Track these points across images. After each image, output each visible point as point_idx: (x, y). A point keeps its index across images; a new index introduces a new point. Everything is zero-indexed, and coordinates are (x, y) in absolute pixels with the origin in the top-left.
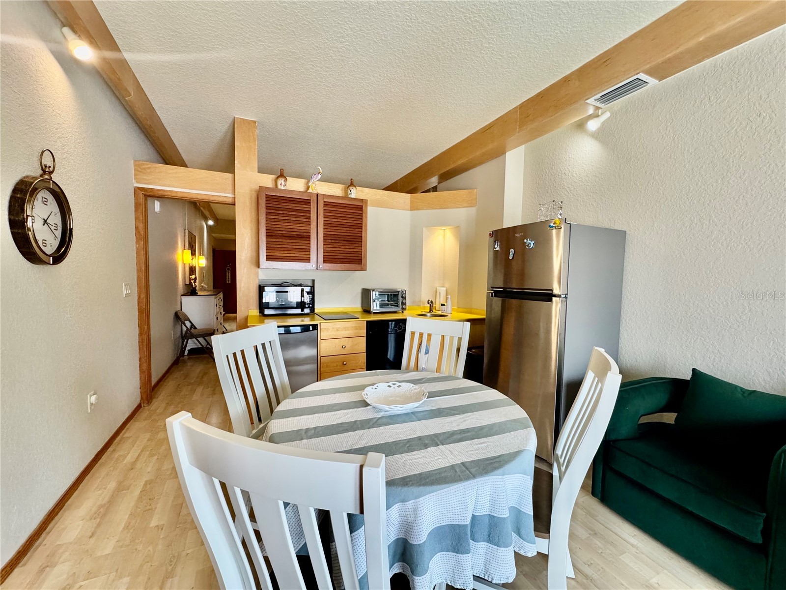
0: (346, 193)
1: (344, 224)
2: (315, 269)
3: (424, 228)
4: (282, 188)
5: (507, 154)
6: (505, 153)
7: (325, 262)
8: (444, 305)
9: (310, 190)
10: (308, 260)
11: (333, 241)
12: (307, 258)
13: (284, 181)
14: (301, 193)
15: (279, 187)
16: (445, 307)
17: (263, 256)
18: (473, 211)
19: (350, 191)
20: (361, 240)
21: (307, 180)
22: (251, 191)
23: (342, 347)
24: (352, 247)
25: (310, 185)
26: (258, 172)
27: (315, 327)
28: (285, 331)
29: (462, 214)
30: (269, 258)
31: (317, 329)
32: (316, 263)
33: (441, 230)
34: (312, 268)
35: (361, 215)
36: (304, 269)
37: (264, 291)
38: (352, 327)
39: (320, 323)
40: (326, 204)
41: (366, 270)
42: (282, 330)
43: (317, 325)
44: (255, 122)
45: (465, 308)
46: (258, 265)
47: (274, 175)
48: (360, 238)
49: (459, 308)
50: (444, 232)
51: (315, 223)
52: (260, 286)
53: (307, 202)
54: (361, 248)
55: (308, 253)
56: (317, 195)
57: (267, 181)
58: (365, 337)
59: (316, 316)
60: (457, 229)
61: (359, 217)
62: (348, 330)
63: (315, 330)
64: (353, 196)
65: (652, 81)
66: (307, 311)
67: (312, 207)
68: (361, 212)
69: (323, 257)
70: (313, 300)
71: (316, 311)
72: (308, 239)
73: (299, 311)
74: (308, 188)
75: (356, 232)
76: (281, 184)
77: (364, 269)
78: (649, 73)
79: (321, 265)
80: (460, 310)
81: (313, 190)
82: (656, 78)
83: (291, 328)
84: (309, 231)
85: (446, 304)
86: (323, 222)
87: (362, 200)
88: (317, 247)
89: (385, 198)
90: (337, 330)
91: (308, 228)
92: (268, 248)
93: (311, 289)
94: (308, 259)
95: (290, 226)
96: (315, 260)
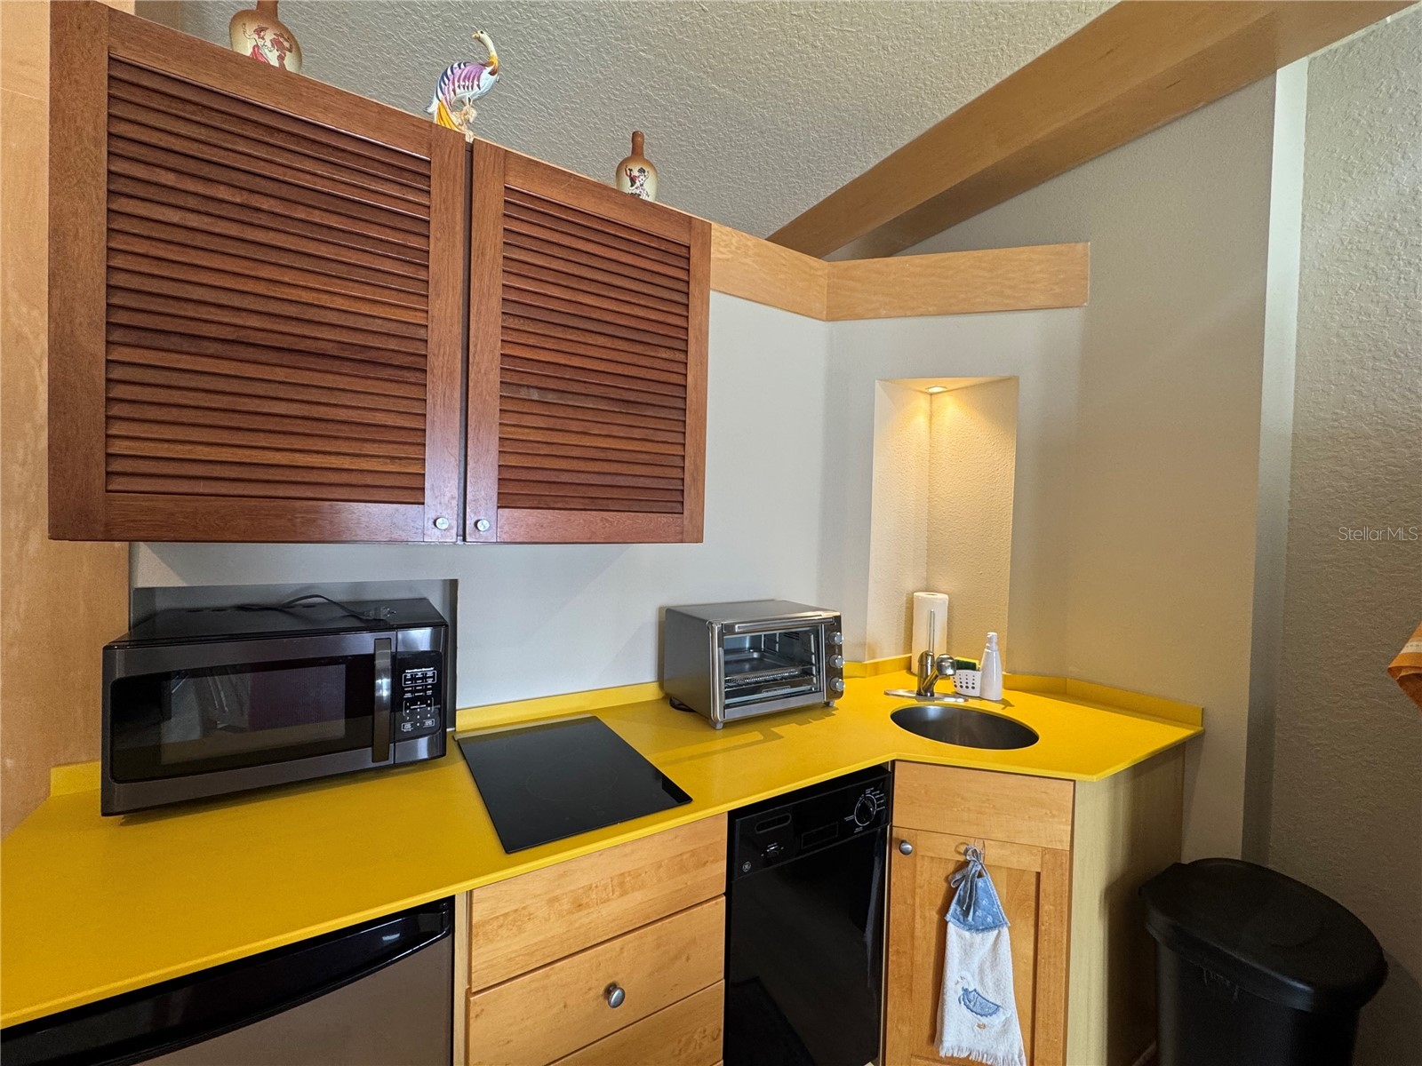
1: (609, 317)
2: (454, 535)
3: (877, 384)
7: (505, 501)
11: (550, 397)
12: (405, 482)
14: (373, 115)
16: (978, 674)
18: (1069, 321)
19: (633, 181)
20: (679, 404)
24: (637, 433)
31: (453, 930)
32: (455, 506)
33: (922, 396)
34: (436, 536)
35: (681, 286)
38: (657, 867)
40: (517, 204)
41: (699, 539)
45: (1039, 675)
48: (678, 392)
49: (1012, 673)
50: (931, 402)
51: (456, 298)
54: (679, 439)
55: (412, 452)
61: (676, 297)
62: (638, 889)
63: (445, 933)
67: (436, 200)
68: (682, 275)
69: (494, 475)
72: (412, 376)
75: (657, 364)
79: (489, 520)
81: (447, 117)
84: (421, 333)
86: (499, 292)
87: (685, 221)
88: (460, 421)
91: (412, 316)
93: (435, 640)
94: (414, 483)
96: (452, 490)
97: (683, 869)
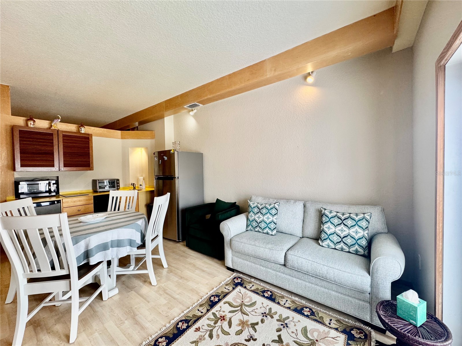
0: (79, 129)
1: (77, 146)
2: (58, 170)
3: (129, 148)
4: (32, 126)
5: (165, 118)
6: (164, 118)
7: (64, 166)
8: (141, 185)
9: (53, 128)
10: (53, 166)
11: (70, 155)
13: (33, 122)
14: (46, 130)
15: (29, 125)
17: (18, 165)
18: (153, 141)
19: (81, 129)
20: (89, 155)
21: (50, 122)
22: (6, 125)
23: (78, 210)
24: (82, 158)
25: (53, 125)
26: (12, 115)
27: (59, 202)
28: (36, 205)
29: (148, 142)
30: (22, 166)
31: (61, 203)
32: (58, 167)
33: (139, 149)
34: (56, 170)
36: (50, 171)
37: (19, 184)
38: (84, 200)
39: (62, 199)
40: (64, 136)
41: (93, 170)
42: (35, 205)
43: (60, 200)
44: (8, 86)
45: (152, 186)
46: (14, 169)
47: (25, 117)
48: (88, 153)
49: (149, 186)
50: (141, 150)
51: (57, 146)
52: (15, 182)
53: (52, 135)
54: (89, 159)
55: (53, 162)
56: (58, 130)
57: (20, 121)
58: (93, 204)
59: (60, 196)
60: (146, 148)
61: (87, 143)
62: (82, 201)
63: (59, 203)
64: (83, 132)
65: (201, 105)
66: (54, 194)
67: (54, 137)
68: (88, 140)
69: (63, 164)
70: (58, 188)
71: (60, 194)
72: (52, 155)
73: (47, 194)
74: (51, 126)
75: (86, 151)
76: (31, 124)
77: (92, 169)
78: (198, 102)
79: (62, 169)
80: (150, 187)
81: (55, 128)
82: (202, 104)
83: (41, 203)
85: (142, 185)
86: (62, 145)
87: (89, 134)
88: (58, 158)
89: (105, 132)
90: (74, 202)
91: (52, 149)
92: (21, 160)
93: (56, 182)
95: (39, 147)
96: (58, 166)
97: (87, 201)
